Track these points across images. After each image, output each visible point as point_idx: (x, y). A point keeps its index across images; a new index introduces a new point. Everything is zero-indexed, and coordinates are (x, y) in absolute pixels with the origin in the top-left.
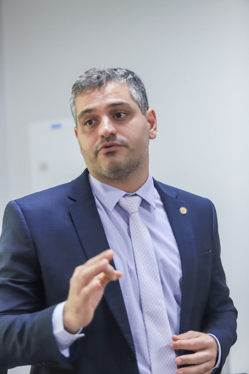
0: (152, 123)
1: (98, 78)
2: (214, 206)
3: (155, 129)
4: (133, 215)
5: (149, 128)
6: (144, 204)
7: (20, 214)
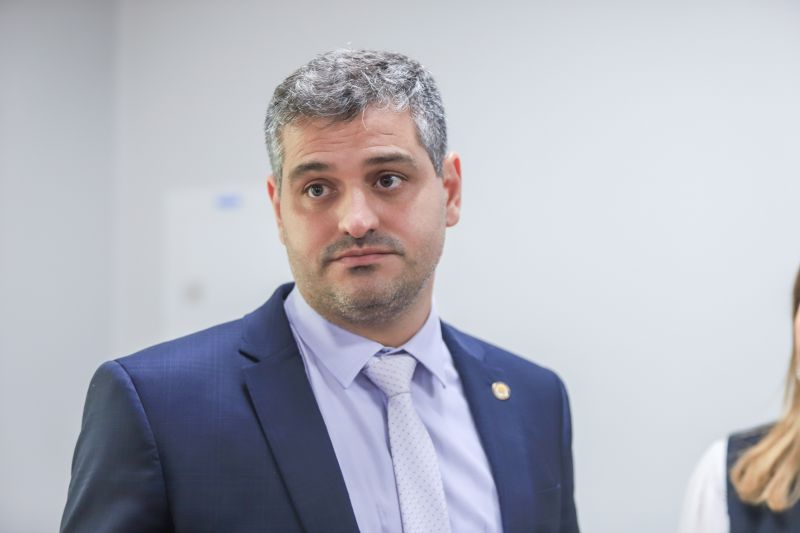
0: (453, 187)
1: (348, 93)
3: (458, 203)
4: (398, 398)
5: (445, 202)
6: (421, 373)
7: (130, 390)
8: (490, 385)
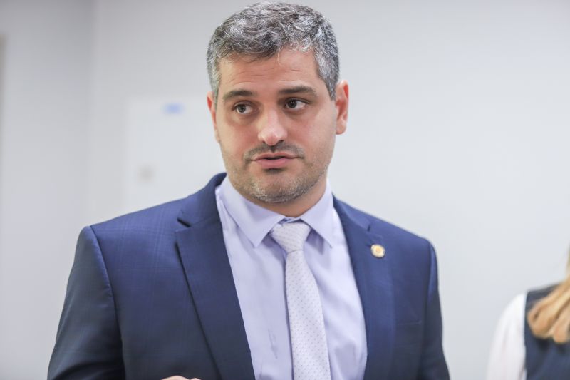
3: (345, 117)
8: (370, 247)
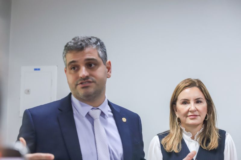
0: (109, 69)
1: (81, 44)
2: (140, 117)
3: (110, 72)
4: (96, 120)
5: (107, 72)
6: (103, 114)
8: (122, 119)
